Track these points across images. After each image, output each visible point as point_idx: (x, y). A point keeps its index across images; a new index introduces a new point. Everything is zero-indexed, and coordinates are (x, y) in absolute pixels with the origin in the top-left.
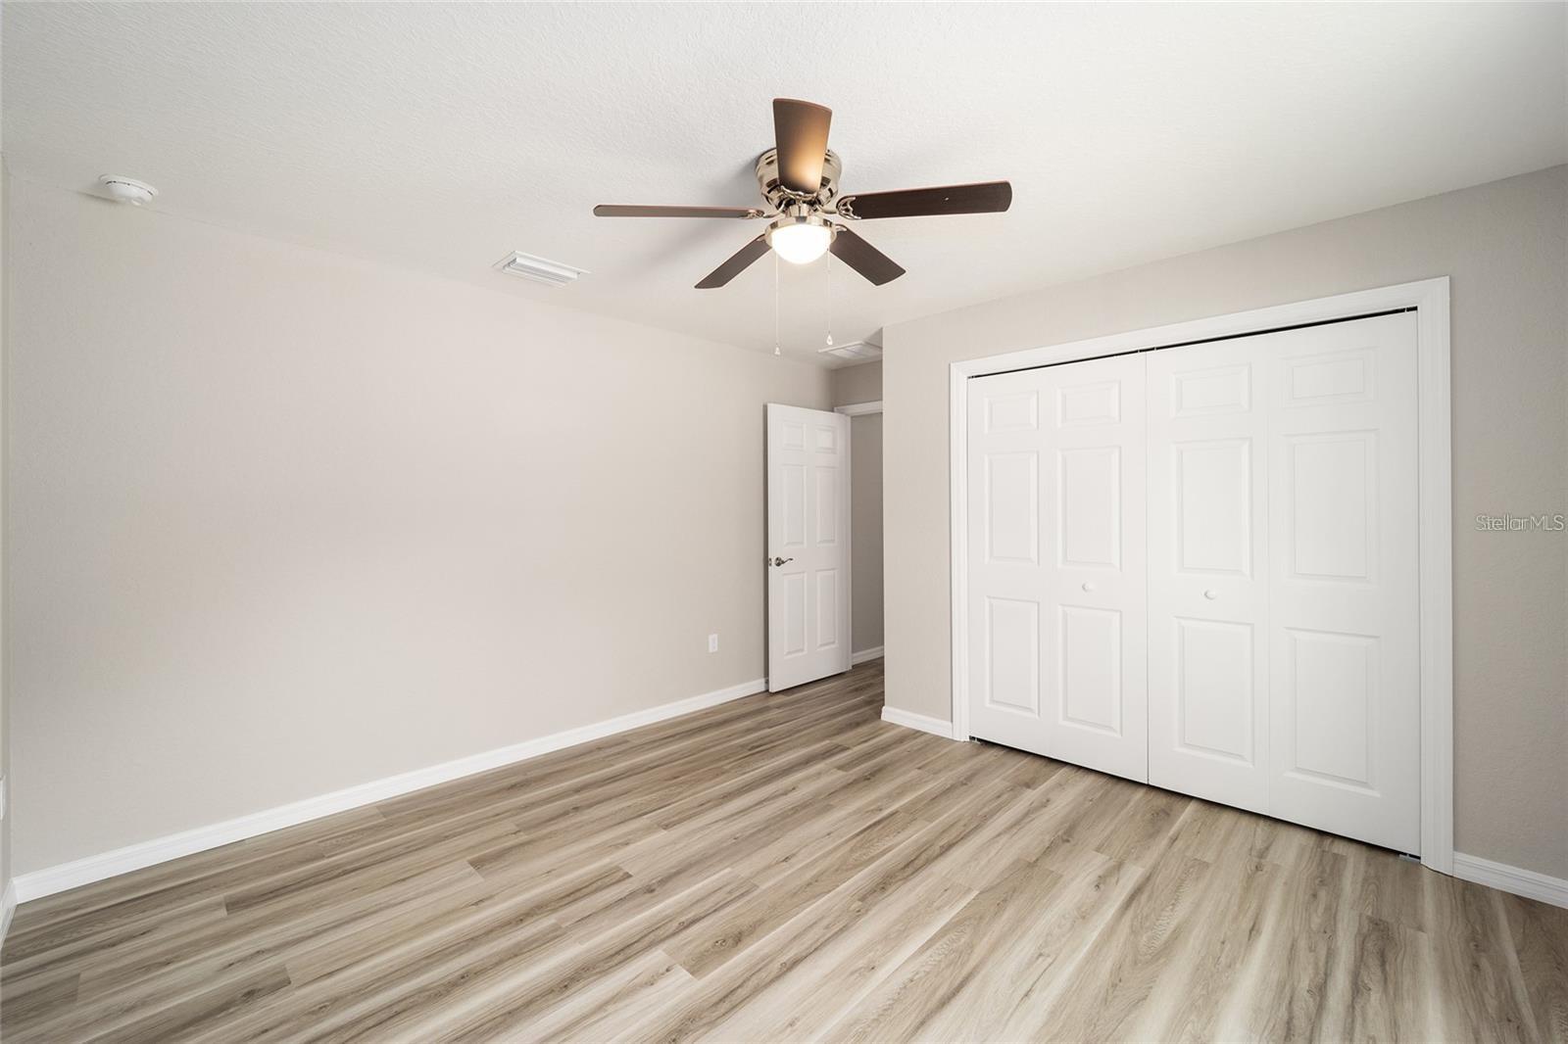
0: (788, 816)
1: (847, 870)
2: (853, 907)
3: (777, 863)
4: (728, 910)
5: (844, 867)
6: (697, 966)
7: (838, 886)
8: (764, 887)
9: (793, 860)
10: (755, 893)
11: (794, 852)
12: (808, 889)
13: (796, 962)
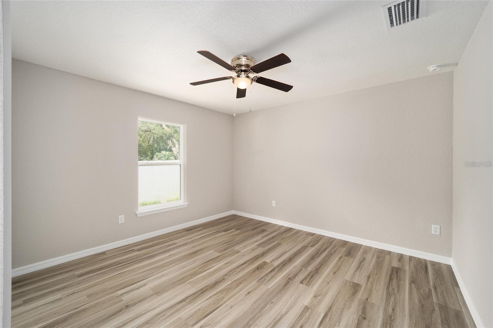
0: (251, 319)
1: (227, 289)
2: (227, 277)
3: (252, 291)
4: (263, 275)
5: (227, 290)
6: (265, 263)
7: (231, 283)
8: (255, 282)
9: (246, 292)
10: (257, 280)
11: (247, 296)
12: (241, 282)
13: (243, 264)
